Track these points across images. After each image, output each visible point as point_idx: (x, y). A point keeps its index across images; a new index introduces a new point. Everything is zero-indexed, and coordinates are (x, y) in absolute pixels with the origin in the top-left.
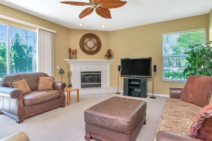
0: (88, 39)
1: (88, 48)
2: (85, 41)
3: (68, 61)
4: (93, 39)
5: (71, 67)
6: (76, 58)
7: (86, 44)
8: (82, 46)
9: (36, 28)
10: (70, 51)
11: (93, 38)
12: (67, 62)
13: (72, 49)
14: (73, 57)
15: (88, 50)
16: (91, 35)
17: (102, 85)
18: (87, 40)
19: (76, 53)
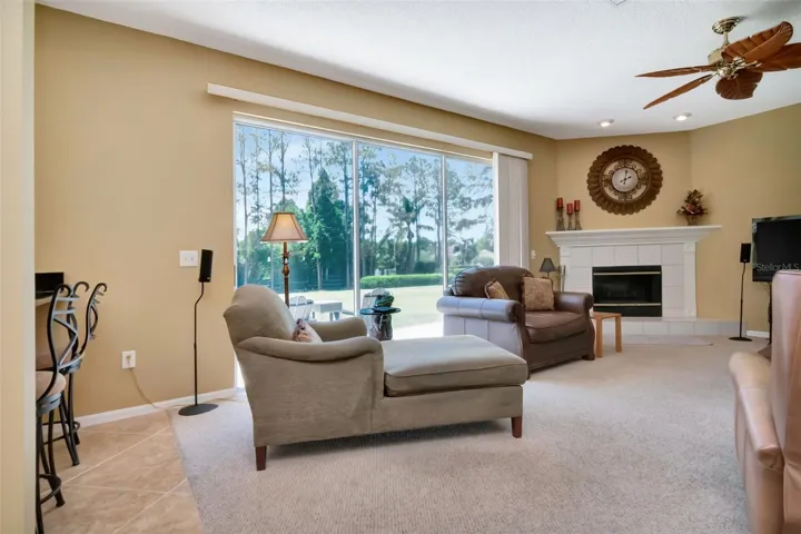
0: (616, 163)
1: (617, 192)
2: (607, 172)
3: (555, 236)
4: (634, 163)
5: (562, 253)
6: (578, 227)
7: (609, 182)
8: (596, 188)
9: (492, 153)
10: (559, 206)
11: (632, 160)
12: (553, 239)
13: (566, 202)
14: (570, 224)
15: (616, 197)
16: (624, 152)
17: (665, 311)
18: (611, 167)
19: (577, 211)
